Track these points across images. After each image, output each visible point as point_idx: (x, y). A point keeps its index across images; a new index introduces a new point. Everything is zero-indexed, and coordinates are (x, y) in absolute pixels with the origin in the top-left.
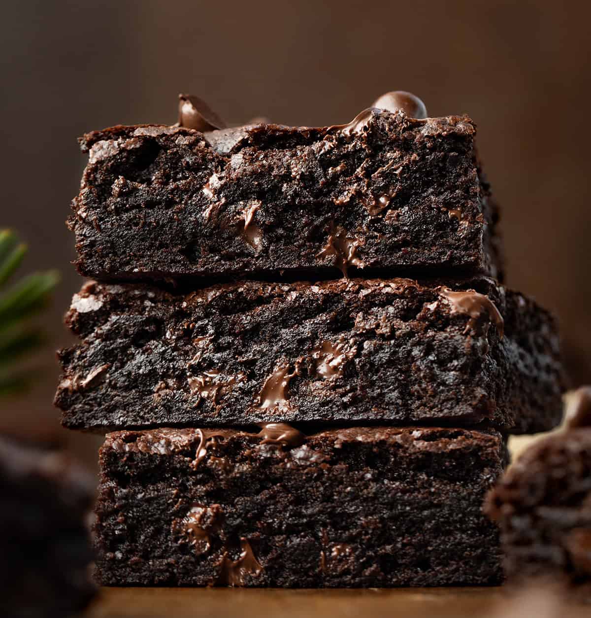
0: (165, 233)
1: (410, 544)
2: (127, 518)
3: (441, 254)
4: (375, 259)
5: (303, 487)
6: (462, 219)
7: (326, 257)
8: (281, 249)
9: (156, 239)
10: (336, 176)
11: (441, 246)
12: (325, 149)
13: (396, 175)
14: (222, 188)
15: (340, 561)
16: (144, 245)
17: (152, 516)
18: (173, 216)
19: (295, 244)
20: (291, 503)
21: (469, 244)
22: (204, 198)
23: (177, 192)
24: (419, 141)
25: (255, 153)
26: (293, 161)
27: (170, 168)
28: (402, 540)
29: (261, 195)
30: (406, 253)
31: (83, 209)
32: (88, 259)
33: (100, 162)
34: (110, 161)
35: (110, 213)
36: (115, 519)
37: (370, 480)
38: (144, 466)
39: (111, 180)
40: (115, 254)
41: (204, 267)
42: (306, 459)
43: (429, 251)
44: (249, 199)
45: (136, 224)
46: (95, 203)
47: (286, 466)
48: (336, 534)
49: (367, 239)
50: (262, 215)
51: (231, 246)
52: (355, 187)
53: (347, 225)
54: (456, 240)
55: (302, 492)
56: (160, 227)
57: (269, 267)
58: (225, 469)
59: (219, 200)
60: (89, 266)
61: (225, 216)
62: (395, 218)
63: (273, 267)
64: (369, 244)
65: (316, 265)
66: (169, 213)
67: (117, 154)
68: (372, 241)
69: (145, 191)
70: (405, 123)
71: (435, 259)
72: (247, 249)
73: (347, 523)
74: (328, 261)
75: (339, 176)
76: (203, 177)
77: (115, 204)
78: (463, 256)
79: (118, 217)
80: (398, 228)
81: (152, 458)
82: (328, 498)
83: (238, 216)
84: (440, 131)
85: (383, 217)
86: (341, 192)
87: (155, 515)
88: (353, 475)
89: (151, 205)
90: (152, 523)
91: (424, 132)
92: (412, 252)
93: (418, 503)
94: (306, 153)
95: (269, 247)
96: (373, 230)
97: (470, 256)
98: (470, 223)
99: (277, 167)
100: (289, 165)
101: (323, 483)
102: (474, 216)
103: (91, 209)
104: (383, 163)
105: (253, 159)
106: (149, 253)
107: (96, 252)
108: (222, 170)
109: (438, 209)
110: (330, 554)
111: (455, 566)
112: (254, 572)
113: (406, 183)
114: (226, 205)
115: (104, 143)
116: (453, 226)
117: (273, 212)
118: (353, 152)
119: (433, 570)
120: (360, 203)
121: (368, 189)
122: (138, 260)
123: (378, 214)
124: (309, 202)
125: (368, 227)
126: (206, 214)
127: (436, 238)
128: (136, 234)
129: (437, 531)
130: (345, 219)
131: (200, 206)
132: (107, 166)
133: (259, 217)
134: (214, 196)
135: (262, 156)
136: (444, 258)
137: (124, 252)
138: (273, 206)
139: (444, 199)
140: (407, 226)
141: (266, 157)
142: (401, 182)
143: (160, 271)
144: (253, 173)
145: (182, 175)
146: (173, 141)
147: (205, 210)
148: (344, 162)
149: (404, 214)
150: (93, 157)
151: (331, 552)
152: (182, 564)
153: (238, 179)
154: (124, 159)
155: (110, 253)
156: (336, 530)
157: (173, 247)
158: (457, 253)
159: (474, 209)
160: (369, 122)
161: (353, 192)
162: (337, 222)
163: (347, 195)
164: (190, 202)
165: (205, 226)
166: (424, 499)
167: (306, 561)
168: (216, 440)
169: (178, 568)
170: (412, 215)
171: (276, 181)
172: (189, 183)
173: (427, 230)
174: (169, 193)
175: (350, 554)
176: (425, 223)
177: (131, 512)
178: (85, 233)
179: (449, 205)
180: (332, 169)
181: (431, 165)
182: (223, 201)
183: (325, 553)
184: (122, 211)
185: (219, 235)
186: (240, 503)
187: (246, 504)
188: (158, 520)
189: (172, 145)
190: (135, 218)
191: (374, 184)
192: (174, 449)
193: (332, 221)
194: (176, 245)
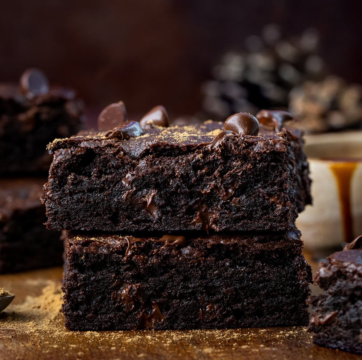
0: (99, 207)
1: (252, 303)
2: (85, 291)
3: (265, 224)
4: (225, 226)
5: (189, 271)
6: (277, 204)
7: (196, 224)
8: (169, 219)
9: (94, 210)
10: (202, 176)
11: (265, 220)
12: (195, 159)
13: (238, 176)
14: (134, 181)
15: (211, 314)
16: (87, 214)
17: (100, 290)
18: (104, 198)
19: (178, 216)
20: (182, 281)
21: (282, 219)
22: (123, 187)
23: (106, 183)
24: (253, 156)
25: (154, 160)
26: (176, 166)
27: (102, 166)
28: (247, 301)
29: (157, 186)
30: (244, 223)
31: (50, 192)
32: (53, 222)
33: (60, 163)
34: (66, 163)
35: (66, 195)
36: (78, 292)
37: (228, 266)
38: (94, 261)
39: (67, 173)
40: (70, 219)
41: (123, 228)
42: (190, 254)
43: (257, 222)
44: (150, 187)
45: (82, 202)
46: (57, 188)
47: (179, 259)
48: (209, 298)
49: (221, 214)
50: (158, 199)
51: (139, 215)
52: (213, 183)
53: (209, 204)
54: (274, 216)
55: (188, 274)
56: (96, 204)
57: (162, 229)
58: (143, 262)
59: (132, 188)
60: (54, 226)
61: (136, 198)
62: (238, 203)
63: (165, 230)
64: (222, 217)
65: (190, 229)
66: (102, 195)
67: (70, 158)
68: (224, 215)
69: (87, 182)
70: (244, 144)
71: (261, 227)
72: (149, 217)
73: (214, 291)
74: (197, 227)
75: (204, 176)
76: (122, 174)
77: (69, 189)
78: (278, 227)
79: (71, 197)
80: (240, 208)
81: (99, 256)
82: (203, 277)
83: (143, 199)
84: (265, 150)
85: (231, 201)
86: (205, 186)
87: (102, 289)
88: (218, 264)
89: (91, 190)
90: (100, 294)
91: (256, 149)
92: (247, 223)
93: (257, 280)
94: (184, 161)
95: (162, 217)
96: (225, 209)
97: (282, 226)
98: (283, 206)
99: (167, 170)
100: (174, 168)
101: (201, 269)
102: (285, 202)
103: (55, 192)
104: (230, 168)
105: (152, 164)
106: (90, 219)
107: (58, 218)
108: (134, 170)
109: (264, 197)
110: (205, 310)
111: (278, 315)
112: (160, 321)
113: (244, 180)
114: (136, 192)
115: (63, 151)
116: (273, 207)
117: (164, 197)
118: (213, 161)
119: (265, 317)
120: (217, 192)
121: (221, 185)
122: (83, 223)
123: (228, 199)
124: (186, 192)
125: (221, 207)
126: (124, 196)
127: (262, 215)
128: (82, 208)
129: (268, 295)
130: (208, 201)
131: (120, 192)
132: (64, 165)
133: (156, 200)
134: (129, 186)
135: (158, 162)
136: (267, 227)
137: (75, 218)
138: (164, 193)
139: (267, 192)
140: (245, 207)
141: (160, 162)
142: (242, 180)
143: (97, 230)
144: (152, 173)
145: (110, 171)
146: (104, 151)
147: (123, 194)
148: (207, 167)
149: (243, 200)
150: (56, 160)
151: (206, 308)
152: (118, 317)
153: (143, 176)
154: (74, 161)
155: (67, 218)
156: (209, 296)
157: (104, 215)
158: (275, 224)
159: (285, 198)
160: (222, 142)
161: (212, 187)
162: (203, 202)
163: (209, 187)
164: (114, 189)
165: (124, 204)
166: (260, 277)
167: (191, 314)
168: (137, 245)
169: (115, 320)
170: (248, 201)
171: (166, 177)
172: (114, 177)
173: (257, 210)
174: (102, 184)
175: (217, 309)
176: (256, 206)
177: (87, 288)
178: (52, 206)
179: (270, 195)
180: (200, 171)
181: (259, 171)
182: (134, 189)
183: (202, 309)
184: (74, 193)
185: (132, 209)
186: (152, 281)
187: (155, 282)
188: (103, 292)
189: (103, 153)
190: (81, 198)
191: (225, 181)
192: (112, 250)
193: (200, 202)
194: (106, 214)
